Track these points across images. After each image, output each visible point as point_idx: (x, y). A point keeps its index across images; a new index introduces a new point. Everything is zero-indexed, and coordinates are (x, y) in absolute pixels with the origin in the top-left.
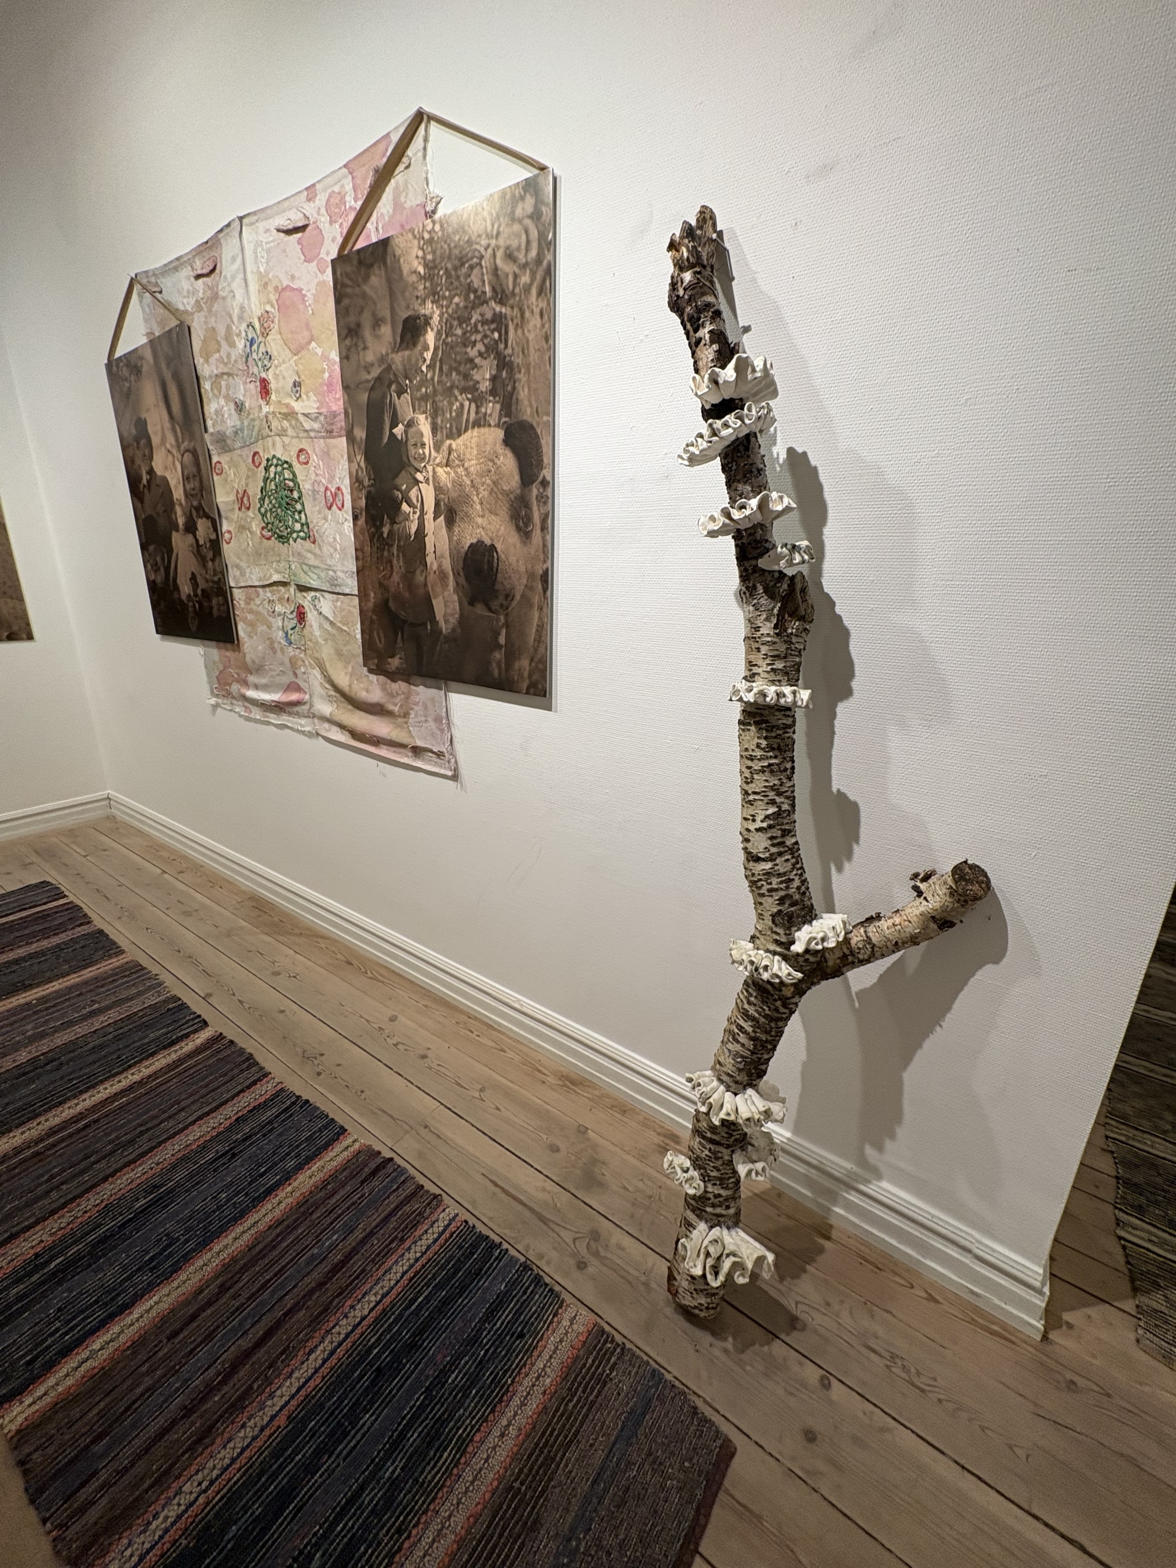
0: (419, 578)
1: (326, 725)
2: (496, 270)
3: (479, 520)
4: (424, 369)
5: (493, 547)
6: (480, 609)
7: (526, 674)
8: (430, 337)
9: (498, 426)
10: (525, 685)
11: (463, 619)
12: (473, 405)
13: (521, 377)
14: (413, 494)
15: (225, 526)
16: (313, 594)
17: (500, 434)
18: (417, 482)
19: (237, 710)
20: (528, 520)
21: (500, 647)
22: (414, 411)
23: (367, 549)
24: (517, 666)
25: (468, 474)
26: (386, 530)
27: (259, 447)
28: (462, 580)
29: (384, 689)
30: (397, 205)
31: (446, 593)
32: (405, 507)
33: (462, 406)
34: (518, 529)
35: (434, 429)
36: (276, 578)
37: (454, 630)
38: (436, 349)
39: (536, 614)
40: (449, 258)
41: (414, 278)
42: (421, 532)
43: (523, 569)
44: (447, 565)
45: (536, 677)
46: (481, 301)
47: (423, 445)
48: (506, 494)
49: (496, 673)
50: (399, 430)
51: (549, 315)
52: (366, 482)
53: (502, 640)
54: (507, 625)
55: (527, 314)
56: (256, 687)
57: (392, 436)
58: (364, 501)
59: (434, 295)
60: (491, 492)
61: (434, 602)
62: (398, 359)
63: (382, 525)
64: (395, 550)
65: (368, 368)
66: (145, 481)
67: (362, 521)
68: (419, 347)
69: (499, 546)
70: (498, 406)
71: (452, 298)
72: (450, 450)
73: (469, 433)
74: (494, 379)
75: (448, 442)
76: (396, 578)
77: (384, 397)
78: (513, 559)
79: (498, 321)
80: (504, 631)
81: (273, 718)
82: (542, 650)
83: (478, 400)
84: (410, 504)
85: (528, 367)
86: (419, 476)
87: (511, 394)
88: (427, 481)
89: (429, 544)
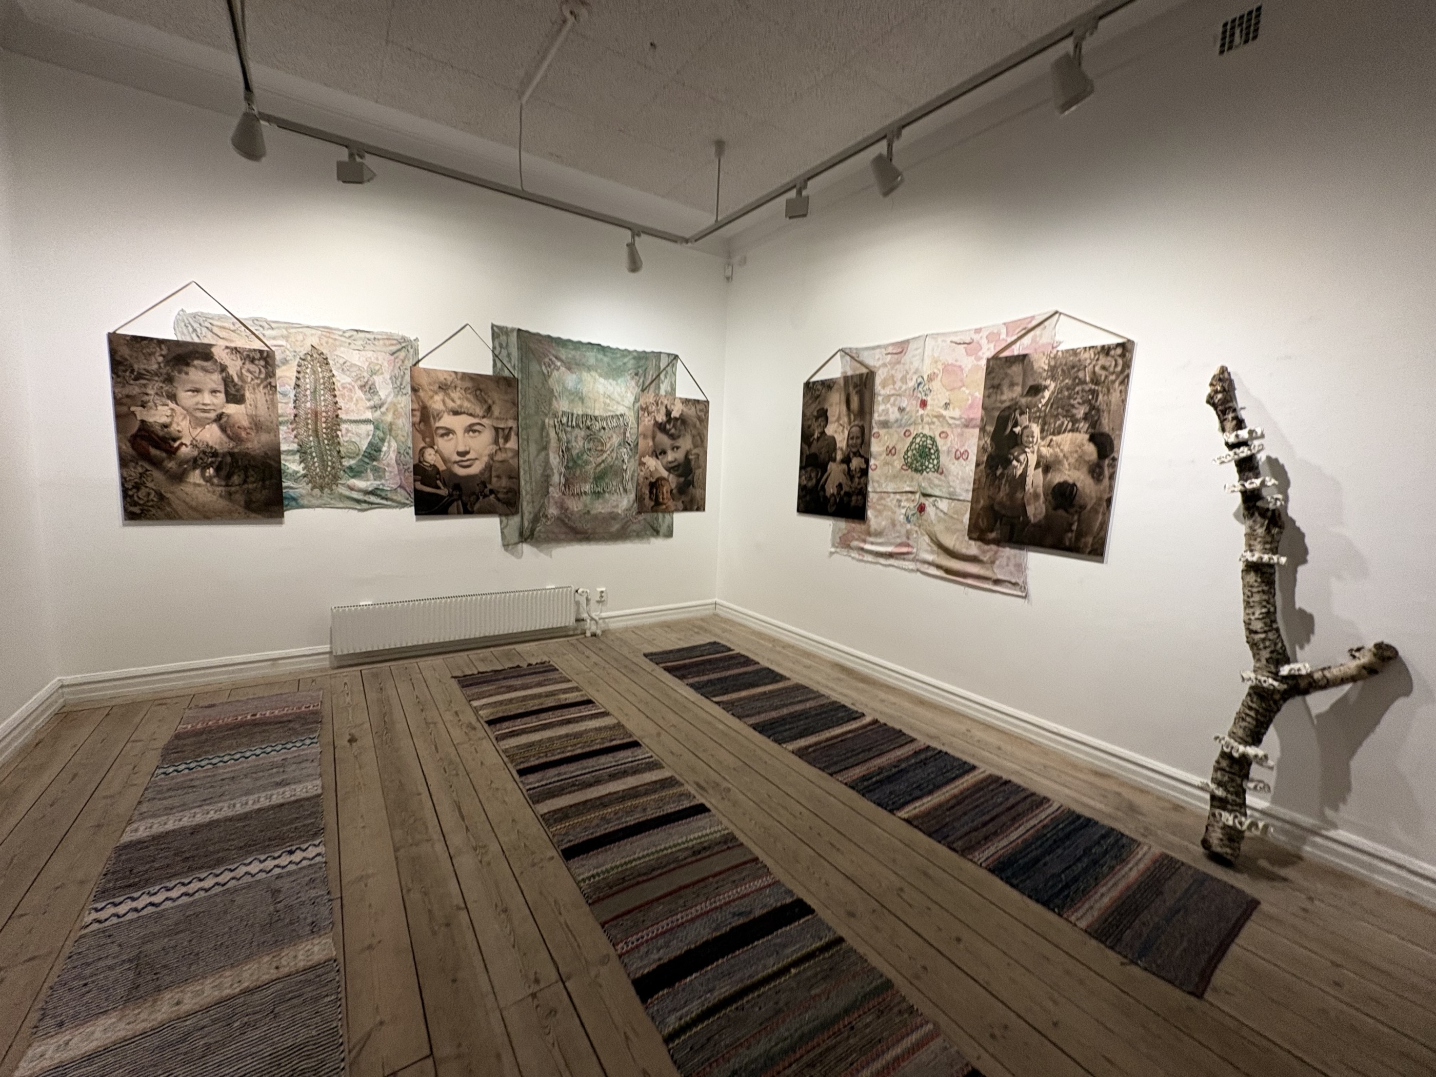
0: (1019, 495)
1: (926, 566)
2: (1094, 372)
3: (1067, 472)
4: (1040, 406)
5: (1074, 485)
6: (1061, 512)
7: (1089, 545)
8: (1047, 394)
9: (1086, 432)
10: (1088, 550)
11: (1047, 516)
12: (1070, 424)
13: (1106, 414)
14: (1022, 457)
15: (872, 462)
16: (934, 499)
17: (1087, 436)
18: (1025, 452)
19: (853, 555)
20: (1101, 473)
21: (1072, 531)
22: (1030, 421)
23: (984, 480)
24: (1083, 540)
25: (1062, 451)
26: (999, 472)
27: (912, 429)
28: (1050, 498)
29: (979, 547)
30: (1034, 340)
31: (1037, 504)
32: (1015, 463)
33: (1063, 423)
34: (1093, 477)
35: (1042, 431)
36: (908, 489)
37: (1040, 521)
38: (1049, 399)
39: (1100, 517)
40: (1066, 364)
41: (1041, 370)
42: (1024, 475)
43: (1093, 494)
44: (1040, 490)
45: (1096, 546)
46: (1083, 382)
47: (1033, 437)
48: (1088, 462)
49: (1067, 543)
50: (1017, 430)
51: (1124, 393)
52: (989, 449)
53: (1075, 527)
54: (1079, 520)
55: (1111, 391)
56: (872, 543)
57: (1012, 431)
59: (1053, 378)
60: (1077, 460)
61: (1028, 508)
62: (1023, 401)
63: (997, 469)
64: (1003, 482)
65: (1002, 402)
66: (816, 436)
67: (982, 467)
68: (1039, 397)
69: (1078, 485)
70: (1087, 425)
71: (1063, 381)
72: (1051, 440)
73: (1066, 434)
74: (1086, 414)
75: (1050, 437)
76: (1002, 494)
77: (1011, 414)
78: (1088, 491)
79: (1093, 392)
80: (1076, 524)
81: (882, 561)
82: (1102, 534)
83: (1074, 421)
84: (1018, 461)
85: (1109, 411)
86: (1027, 450)
87: (1096, 421)
88: (1033, 452)
89: (1029, 480)
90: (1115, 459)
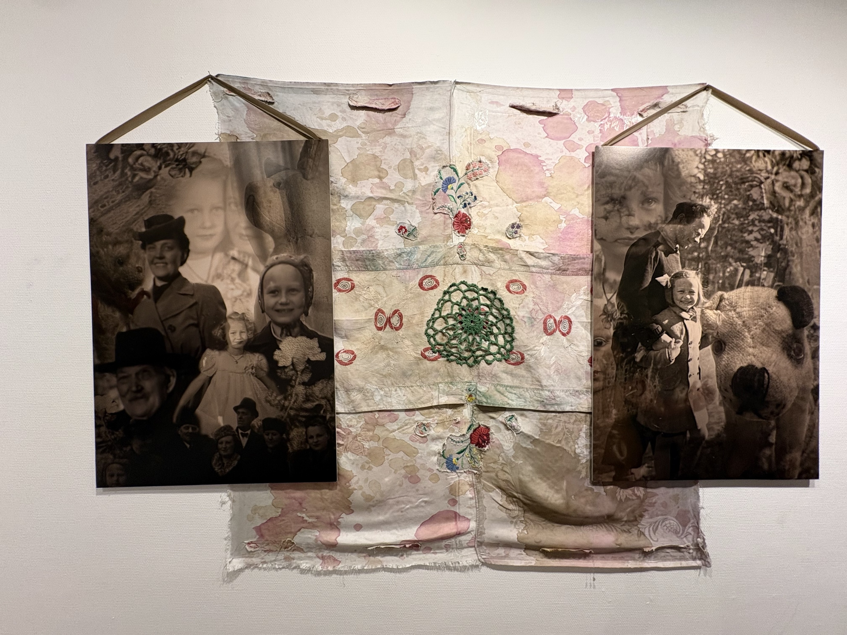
0: (679, 394)
1: (501, 551)
2: (774, 193)
3: (751, 350)
4: (698, 240)
5: (764, 370)
6: (749, 417)
7: (798, 463)
10: (797, 472)
11: (729, 426)
12: (748, 272)
13: (796, 259)
14: (677, 328)
15: (339, 345)
16: (507, 414)
17: (774, 292)
18: (682, 319)
20: (801, 350)
21: (770, 445)
22: (683, 267)
24: (788, 457)
25: (740, 316)
26: (639, 356)
27: (438, 272)
28: (730, 394)
30: (669, 129)
31: (711, 407)
32: (665, 337)
33: (736, 270)
34: (790, 357)
35: (705, 283)
37: (718, 436)
38: (711, 229)
39: (808, 418)
40: (731, 175)
42: (683, 358)
43: (794, 385)
44: (713, 383)
45: (808, 464)
46: (760, 207)
47: (692, 292)
48: (779, 333)
49: (766, 466)
50: (664, 279)
51: (817, 226)
52: (618, 315)
53: (773, 439)
54: (778, 427)
55: (801, 223)
56: (358, 527)
57: (655, 283)
58: (612, 331)
59: (715, 196)
60: (764, 330)
61: (696, 414)
62: (669, 229)
63: (635, 350)
64: (650, 372)
65: (631, 229)
68: (694, 225)
69: (770, 369)
70: (772, 275)
71: (730, 201)
72: (721, 299)
73: (743, 289)
74: (768, 257)
76: (649, 395)
77: (649, 252)
78: (784, 379)
79: (774, 222)
80: (774, 432)
81: (391, 561)
82: (813, 444)
83: (754, 268)
84: (671, 334)
85: (801, 254)
86: (684, 315)
87: (785, 269)
88: (694, 319)
89: (693, 367)
90: (816, 328)
